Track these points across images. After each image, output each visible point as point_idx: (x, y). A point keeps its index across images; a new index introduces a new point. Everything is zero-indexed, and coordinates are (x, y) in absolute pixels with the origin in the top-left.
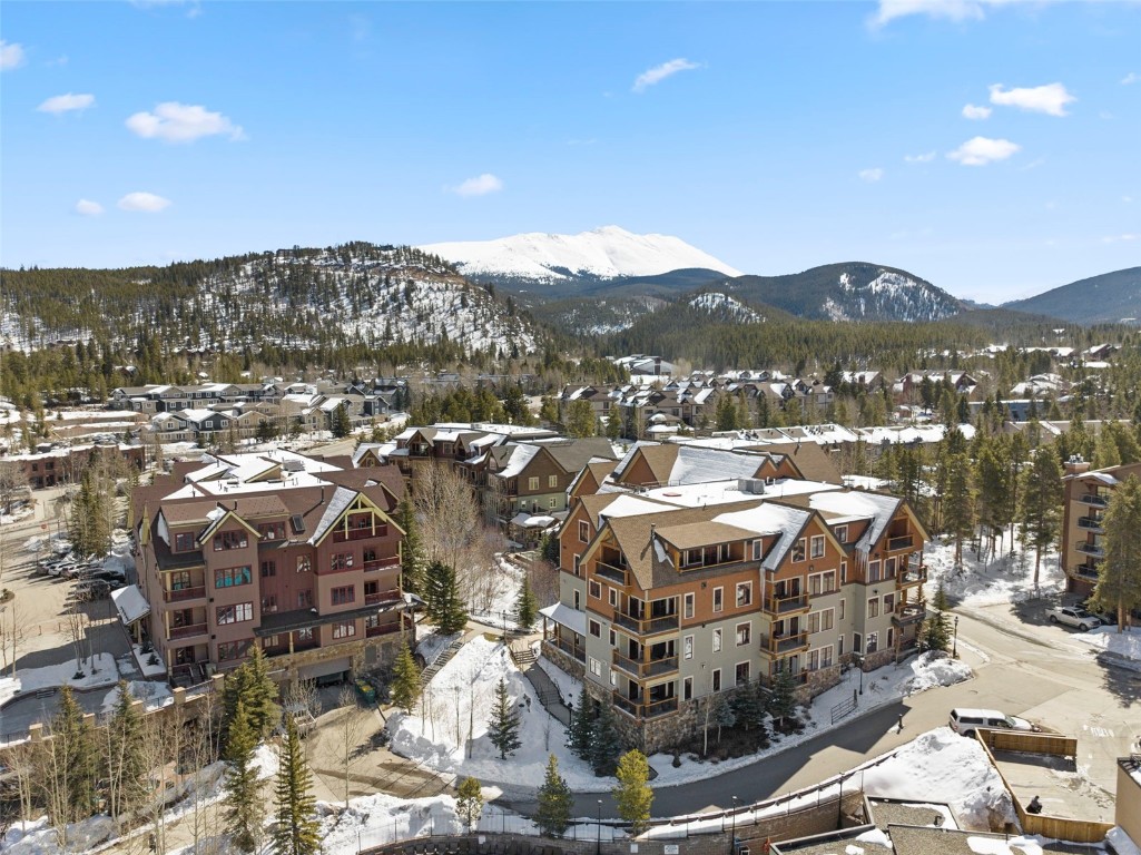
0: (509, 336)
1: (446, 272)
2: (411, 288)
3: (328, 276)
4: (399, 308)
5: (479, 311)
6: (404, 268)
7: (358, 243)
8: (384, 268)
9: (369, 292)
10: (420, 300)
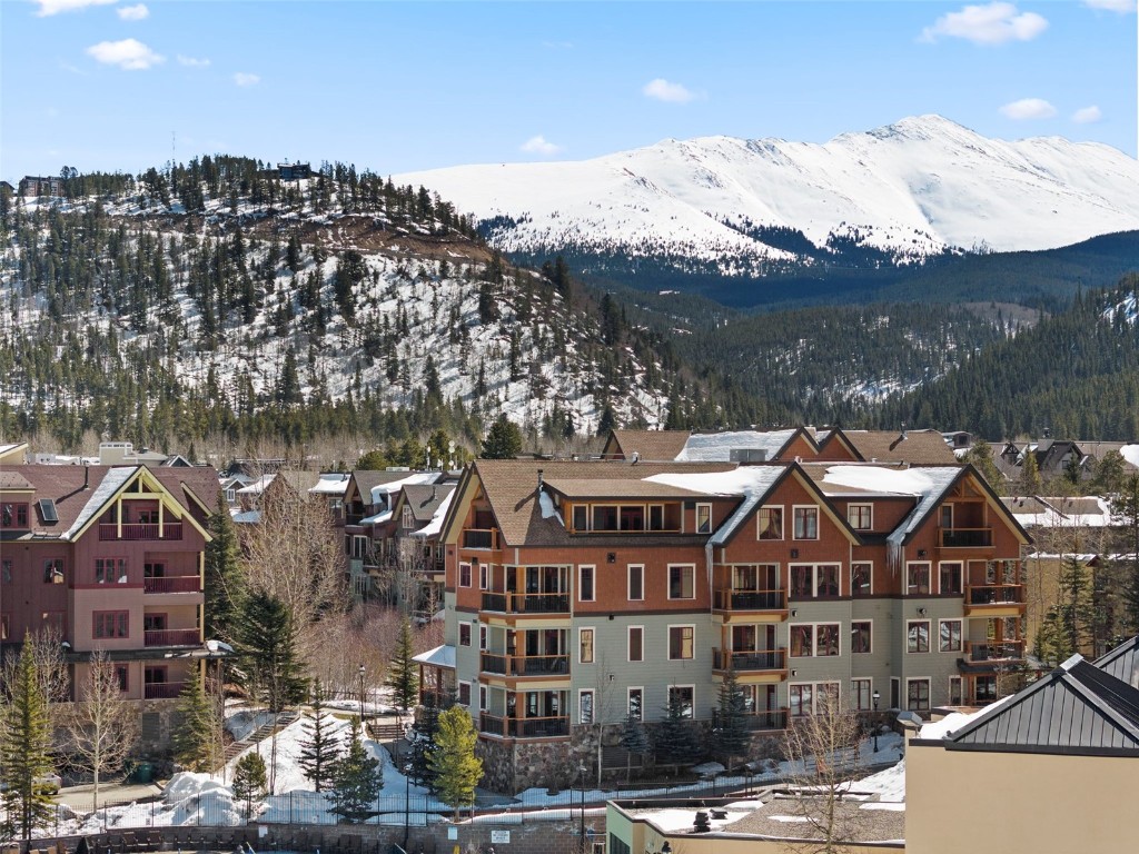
0: (601, 395)
1: (444, 232)
2: (352, 271)
3: (145, 242)
4: (319, 322)
5: (527, 331)
6: (335, 223)
7: (225, 161)
8: (287, 222)
9: (247, 281)
10: (374, 302)
